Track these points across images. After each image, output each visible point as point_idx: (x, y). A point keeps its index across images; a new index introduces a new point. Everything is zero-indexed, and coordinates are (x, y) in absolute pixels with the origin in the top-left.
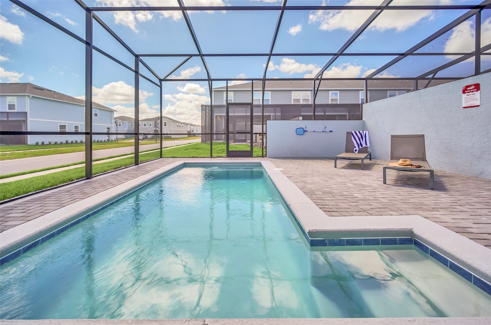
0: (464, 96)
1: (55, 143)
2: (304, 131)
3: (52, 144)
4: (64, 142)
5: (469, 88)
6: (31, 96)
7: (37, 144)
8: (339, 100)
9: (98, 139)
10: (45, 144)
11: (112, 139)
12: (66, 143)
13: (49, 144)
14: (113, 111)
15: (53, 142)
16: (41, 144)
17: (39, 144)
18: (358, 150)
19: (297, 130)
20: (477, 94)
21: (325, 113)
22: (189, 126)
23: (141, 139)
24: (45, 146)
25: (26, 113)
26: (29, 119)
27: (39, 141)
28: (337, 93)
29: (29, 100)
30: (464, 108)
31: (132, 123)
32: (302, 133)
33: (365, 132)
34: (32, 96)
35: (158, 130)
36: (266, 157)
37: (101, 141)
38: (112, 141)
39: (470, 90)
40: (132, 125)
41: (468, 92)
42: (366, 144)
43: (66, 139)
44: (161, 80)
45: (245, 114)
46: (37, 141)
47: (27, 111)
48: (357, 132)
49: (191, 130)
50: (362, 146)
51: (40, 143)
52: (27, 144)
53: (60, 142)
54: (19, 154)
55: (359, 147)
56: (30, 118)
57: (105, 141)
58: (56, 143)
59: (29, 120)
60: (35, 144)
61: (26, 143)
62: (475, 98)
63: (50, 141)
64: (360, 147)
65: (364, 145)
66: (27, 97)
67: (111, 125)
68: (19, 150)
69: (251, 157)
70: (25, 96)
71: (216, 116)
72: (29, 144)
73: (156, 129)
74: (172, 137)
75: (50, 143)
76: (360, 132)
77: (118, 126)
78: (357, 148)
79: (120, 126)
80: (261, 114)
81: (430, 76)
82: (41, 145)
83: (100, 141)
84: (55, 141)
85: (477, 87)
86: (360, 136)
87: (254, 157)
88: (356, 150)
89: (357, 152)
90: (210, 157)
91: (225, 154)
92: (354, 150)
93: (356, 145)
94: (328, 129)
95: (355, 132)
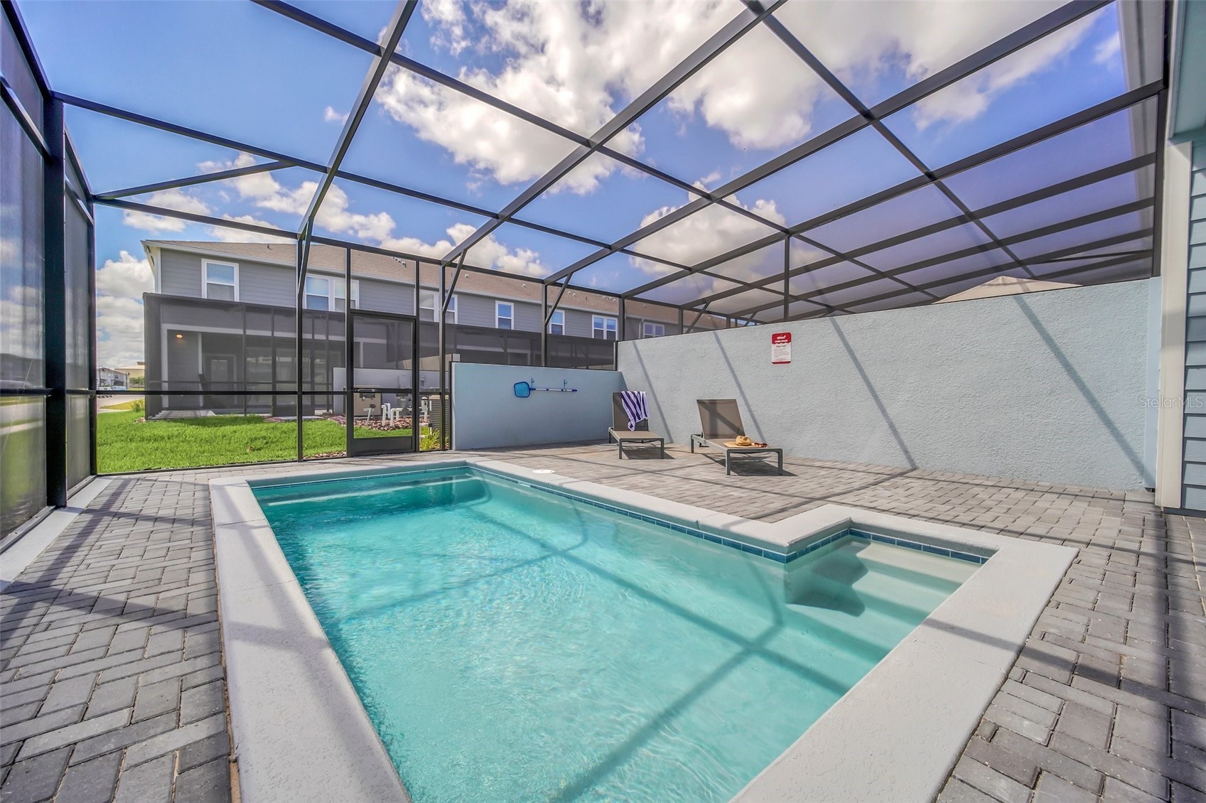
0: (774, 347)
2: (530, 389)
5: (778, 338)
8: (514, 322)
18: (634, 425)
19: (517, 387)
20: (788, 347)
21: (505, 350)
28: (510, 307)
30: (773, 363)
32: (526, 393)
33: (641, 393)
36: (451, 449)
39: (780, 340)
41: (779, 343)
42: (646, 415)
45: (268, 334)
48: (630, 393)
50: (639, 419)
62: (785, 351)
64: (638, 421)
65: (643, 417)
69: (415, 452)
71: (172, 333)
76: (634, 394)
78: (633, 422)
80: (295, 335)
81: (701, 307)
85: (788, 337)
87: (421, 452)
88: (631, 426)
89: (633, 428)
90: (299, 461)
91: (343, 449)
92: (629, 425)
93: (631, 417)
94: (569, 387)
95: (626, 393)
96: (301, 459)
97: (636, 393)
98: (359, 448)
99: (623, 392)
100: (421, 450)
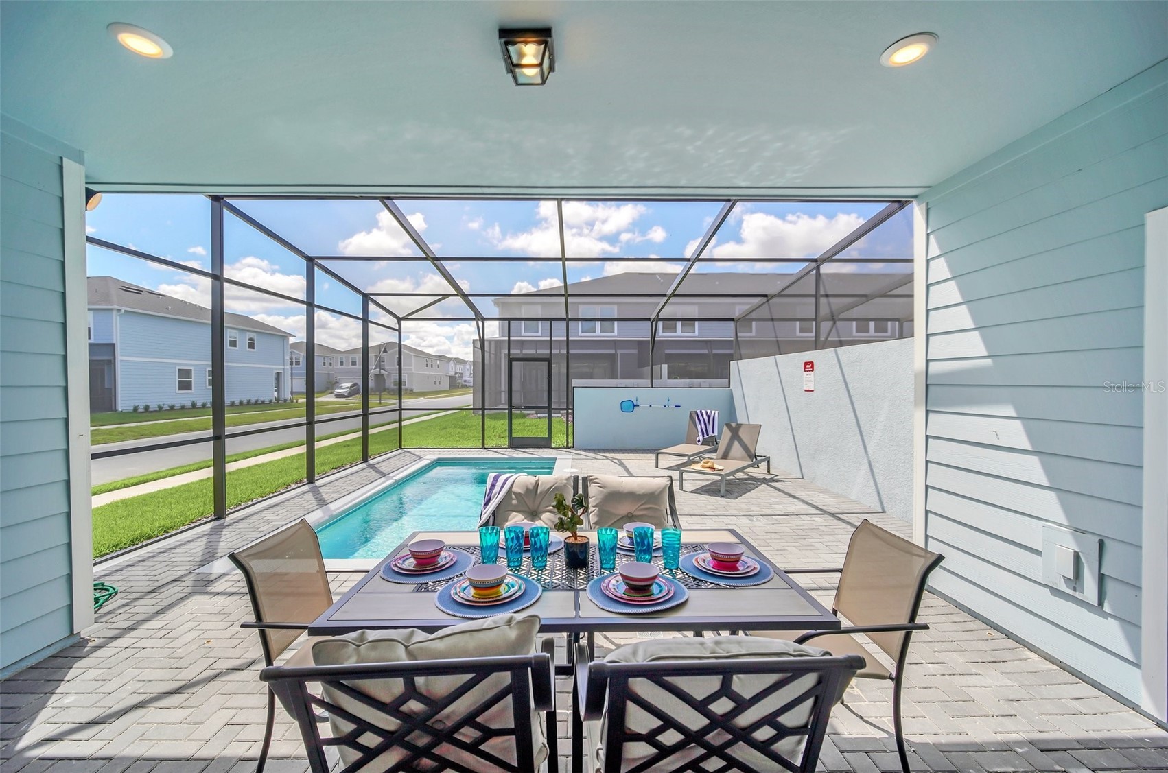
1: (169, 407)
2: (634, 406)
3: (164, 409)
4: (188, 405)
6: (123, 311)
7: (136, 409)
9: (256, 398)
10: (150, 410)
11: (286, 397)
12: (191, 407)
13: (157, 409)
14: (286, 337)
15: (167, 406)
16: (143, 410)
17: (139, 410)
18: (701, 440)
19: (624, 403)
20: (812, 376)
22: (452, 364)
23: (346, 394)
24: (152, 414)
25: (113, 345)
26: (120, 358)
27: (140, 404)
29: (118, 318)
30: (806, 391)
31: (324, 358)
32: (629, 408)
33: (713, 412)
34: (125, 311)
35: (383, 375)
36: (573, 448)
37: (263, 402)
38: (285, 400)
40: (324, 363)
42: (713, 432)
43: (191, 399)
44: (399, 320)
46: (136, 405)
47: (114, 342)
48: (704, 412)
49: (456, 373)
50: (708, 435)
51: (141, 409)
52: (116, 410)
53: (180, 405)
54: (110, 432)
55: (703, 436)
56: (121, 356)
57: (271, 401)
58: (172, 408)
59: (119, 361)
60: (132, 411)
61: (113, 408)
62: (810, 379)
63: (161, 404)
64: (706, 436)
65: (710, 434)
66: (115, 312)
67: (283, 367)
68: (104, 424)
69: (549, 448)
70: (112, 309)
72: (120, 410)
73: (380, 371)
74: (414, 391)
75: (160, 408)
76: (707, 413)
77: (294, 366)
78: (701, 438)
79: (299, 365)
82: (143, 412)
83: (260, 402)
84: (171, 403)
86: (706, 418)
87: (552, 449)
88: (699, 441)
89: (700, 443)
90: (482, 448)
91: (505, 442)
92: (697, 440)
93: (700, 433)
94: (673, 402)
95: (701, 411)
96: (483, 447)
97: (709, 411)
98: (515, 443)
99: (699, 411)
100: (553, 445)
